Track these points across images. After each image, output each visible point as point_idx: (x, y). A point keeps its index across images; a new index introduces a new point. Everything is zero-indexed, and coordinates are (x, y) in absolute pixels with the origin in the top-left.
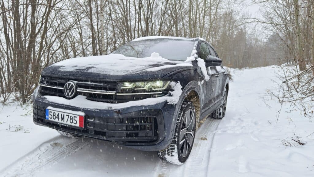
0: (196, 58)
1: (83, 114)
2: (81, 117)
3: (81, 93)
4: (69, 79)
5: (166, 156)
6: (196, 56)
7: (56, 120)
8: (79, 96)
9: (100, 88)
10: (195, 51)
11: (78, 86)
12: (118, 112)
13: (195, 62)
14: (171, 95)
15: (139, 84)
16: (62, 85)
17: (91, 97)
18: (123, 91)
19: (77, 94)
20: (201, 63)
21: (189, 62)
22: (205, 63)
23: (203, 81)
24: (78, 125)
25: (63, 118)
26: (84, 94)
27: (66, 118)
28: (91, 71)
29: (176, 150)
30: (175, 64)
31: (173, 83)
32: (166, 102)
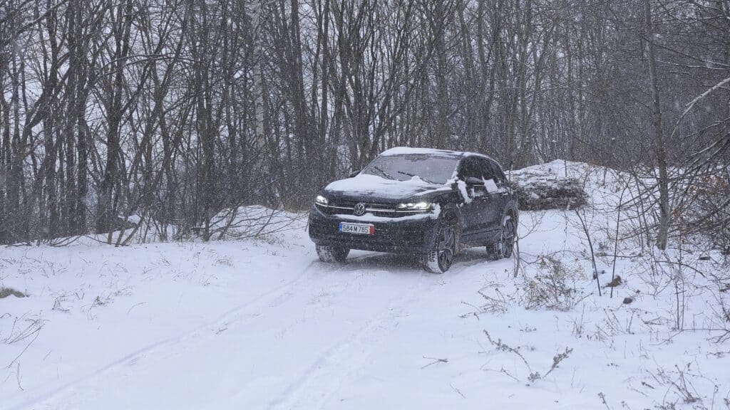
0: (456, 181)
1: (373, 225)
2: (371, 227)
3: (369, 212)
4: (359, 202)
5: (429, 262)
6: (457, 178)
7: (350, 231)
8: (368, 214)
9: (382, 208)
10: (455, 173)
11: (366, 207)
12: (399, 222)
13: (455, 186)
14: (432, 213)
15: (410, 205)
16: (353, 207)
17: (377, 214)
18: (401, 209)
19: (366, 212)
20: (462, 186)
21: (448, 186)
22: (465, 185)
23: (462, 204)
24: (369, 233)
25: (356, 229)
26: (373, 212)
27: (358, 229)
28: (373, 195)
29: (436, 256)
30: (435, 189)
31: (434, 204)
32: (429, 217)
